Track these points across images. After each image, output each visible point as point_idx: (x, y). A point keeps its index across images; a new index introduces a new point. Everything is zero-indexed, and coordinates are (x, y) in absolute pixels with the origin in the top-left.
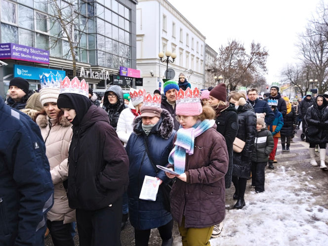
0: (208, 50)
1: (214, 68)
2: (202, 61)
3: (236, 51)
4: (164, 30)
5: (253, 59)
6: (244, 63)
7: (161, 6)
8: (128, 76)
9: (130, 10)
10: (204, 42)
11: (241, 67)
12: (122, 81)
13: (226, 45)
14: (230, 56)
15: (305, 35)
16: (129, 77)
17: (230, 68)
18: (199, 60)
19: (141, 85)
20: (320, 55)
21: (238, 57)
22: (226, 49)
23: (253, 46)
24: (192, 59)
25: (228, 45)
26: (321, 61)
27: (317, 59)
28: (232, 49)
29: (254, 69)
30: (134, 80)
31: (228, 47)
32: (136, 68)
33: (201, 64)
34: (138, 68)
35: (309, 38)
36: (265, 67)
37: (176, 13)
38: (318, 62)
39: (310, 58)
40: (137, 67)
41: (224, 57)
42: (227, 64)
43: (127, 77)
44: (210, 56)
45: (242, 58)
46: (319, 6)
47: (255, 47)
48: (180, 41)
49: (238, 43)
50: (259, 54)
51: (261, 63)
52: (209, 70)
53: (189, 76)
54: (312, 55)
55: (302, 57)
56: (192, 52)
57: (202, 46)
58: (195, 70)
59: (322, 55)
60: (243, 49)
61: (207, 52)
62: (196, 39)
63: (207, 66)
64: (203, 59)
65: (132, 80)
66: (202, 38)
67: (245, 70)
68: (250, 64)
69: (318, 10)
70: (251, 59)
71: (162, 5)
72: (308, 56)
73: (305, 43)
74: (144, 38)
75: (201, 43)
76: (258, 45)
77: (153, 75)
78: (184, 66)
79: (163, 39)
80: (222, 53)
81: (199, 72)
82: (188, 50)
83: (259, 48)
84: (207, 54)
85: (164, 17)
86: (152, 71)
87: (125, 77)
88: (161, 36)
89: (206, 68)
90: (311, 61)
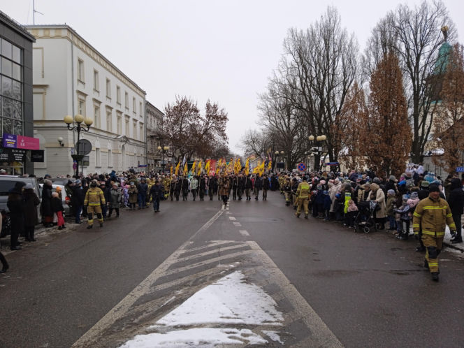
0: (150, 109)
1: (159, 135)
2: (141, 123)
3: (187, 112)
4: (79, 81)
5: (210, 124)
6: (198, 128)
7: (74, 46)
8: (17, 147)
9: (22, 49)
10: (144, 99)
11: (195, 134)
12: (6, 155)
13: (173, 104)
14: (180, 119)
15: (270, 97)
16: (19, 149)
17: (180, 134)
18: (138, 122)
19: (42, 160)
20: (287, 120)
21: (191, 120)
22: (174, 109)
23: (208, 106)
24: (127, 122)
25: (176, 105)
26: (288, 127)
27: (284, 126)
28: (183, 109)
29: (211, 137)
30: (29, 154)
31: (177, 107)
32: (32, 135)
33: (141, 128)
34: (37, 135)
35: (274, 101)
36: (224, 135)
37: (99, 58)
38: (285, 129)
39: (276, 124)
40: (35, 132)
41: (172, 120)
42: (177, 129)
43: (15, 149)
44: (153, 117)
45: (196, 123)
46: (281, 64)
47: (211, 109)
48: (107, 97)
49: (189, 102)
50: (216, 117)
51: (219, 129)
52: (152, 137)
53: (123, 146)
54: (278, 121)
55: (267, 122)
56: (125, 112)
57: (141, 104)
58: (131, 136)
59: (289, 120)
60: (196, 111)
61: (148, 111)
62: (132, 94)
63: (150, 130)
64: (143, 122)
65: (25, 154)
66: (141, 94)
67: (201, 137)
68: (207, 130)
69: (281, 68)
70: (207, 123)
71: (76, 45)
72: (274, 121)
73: (269, 106)
74: (48, 91)
75: (139, 99)
76: (215, 107)
77: (63, 145)
78: (115, 131)
79: (79, 92)
80: (169, 115)
81: (138, 139)
82: (119, 109)
83: (216, 111)
84: (149, 115)
85: (80, 62)
86: (61, 138)
87: (13, 148)
88: (75, 90)
89: (149, 134)
90: (277, 127)
